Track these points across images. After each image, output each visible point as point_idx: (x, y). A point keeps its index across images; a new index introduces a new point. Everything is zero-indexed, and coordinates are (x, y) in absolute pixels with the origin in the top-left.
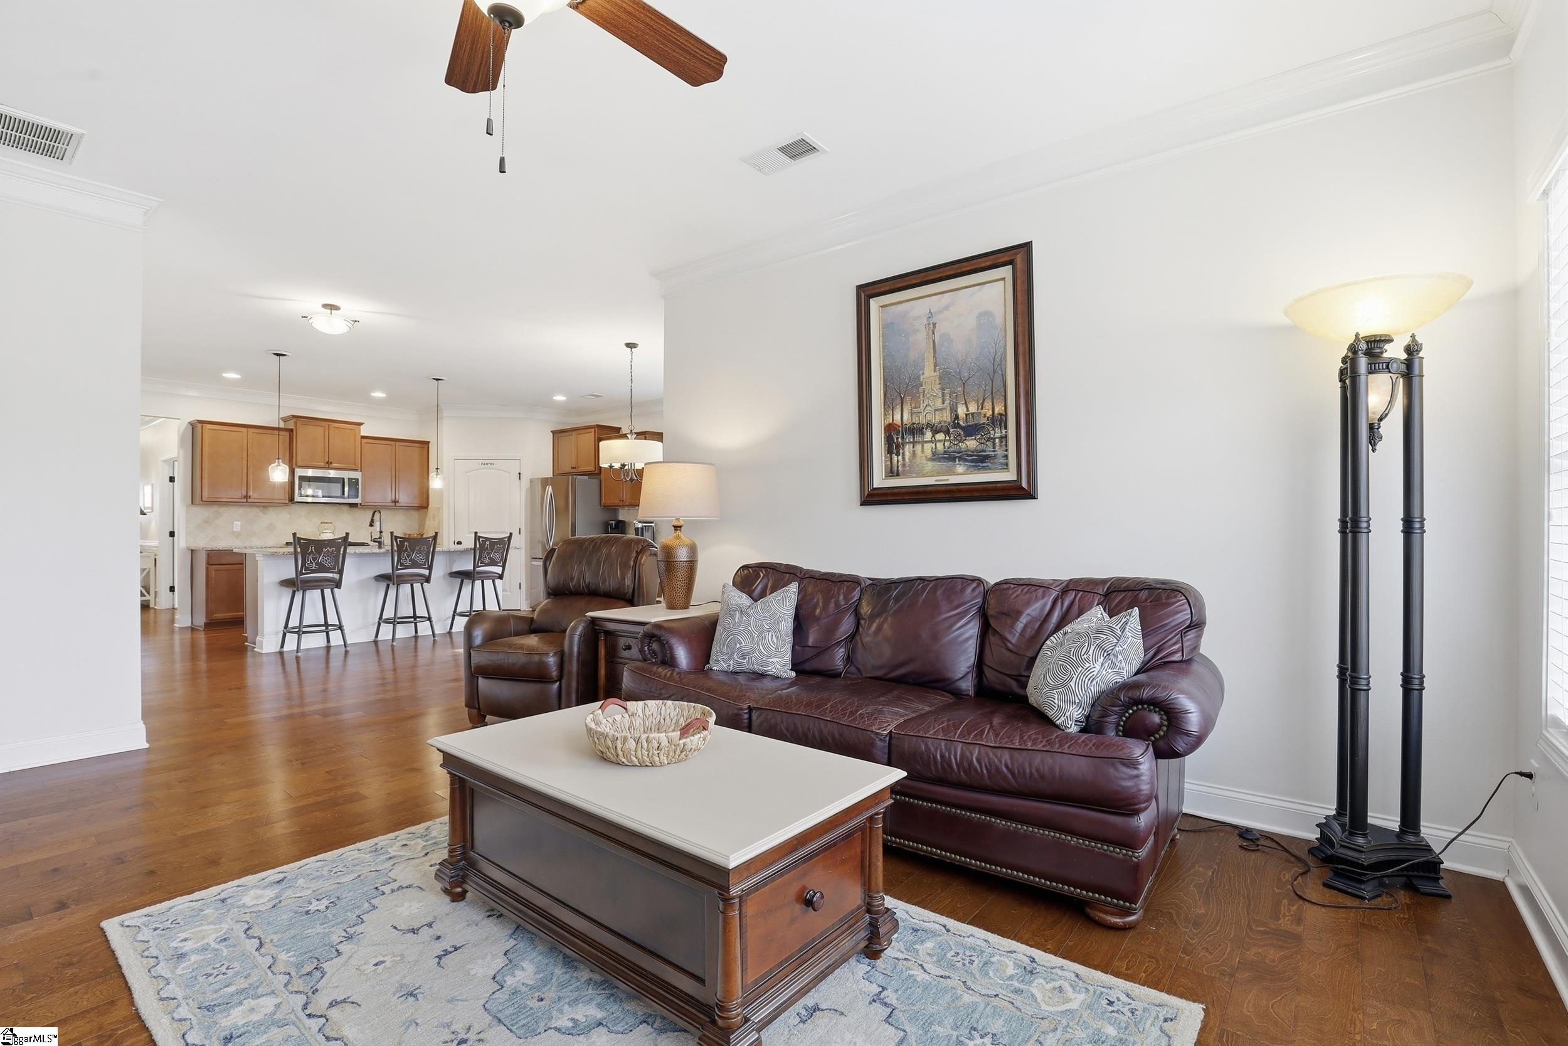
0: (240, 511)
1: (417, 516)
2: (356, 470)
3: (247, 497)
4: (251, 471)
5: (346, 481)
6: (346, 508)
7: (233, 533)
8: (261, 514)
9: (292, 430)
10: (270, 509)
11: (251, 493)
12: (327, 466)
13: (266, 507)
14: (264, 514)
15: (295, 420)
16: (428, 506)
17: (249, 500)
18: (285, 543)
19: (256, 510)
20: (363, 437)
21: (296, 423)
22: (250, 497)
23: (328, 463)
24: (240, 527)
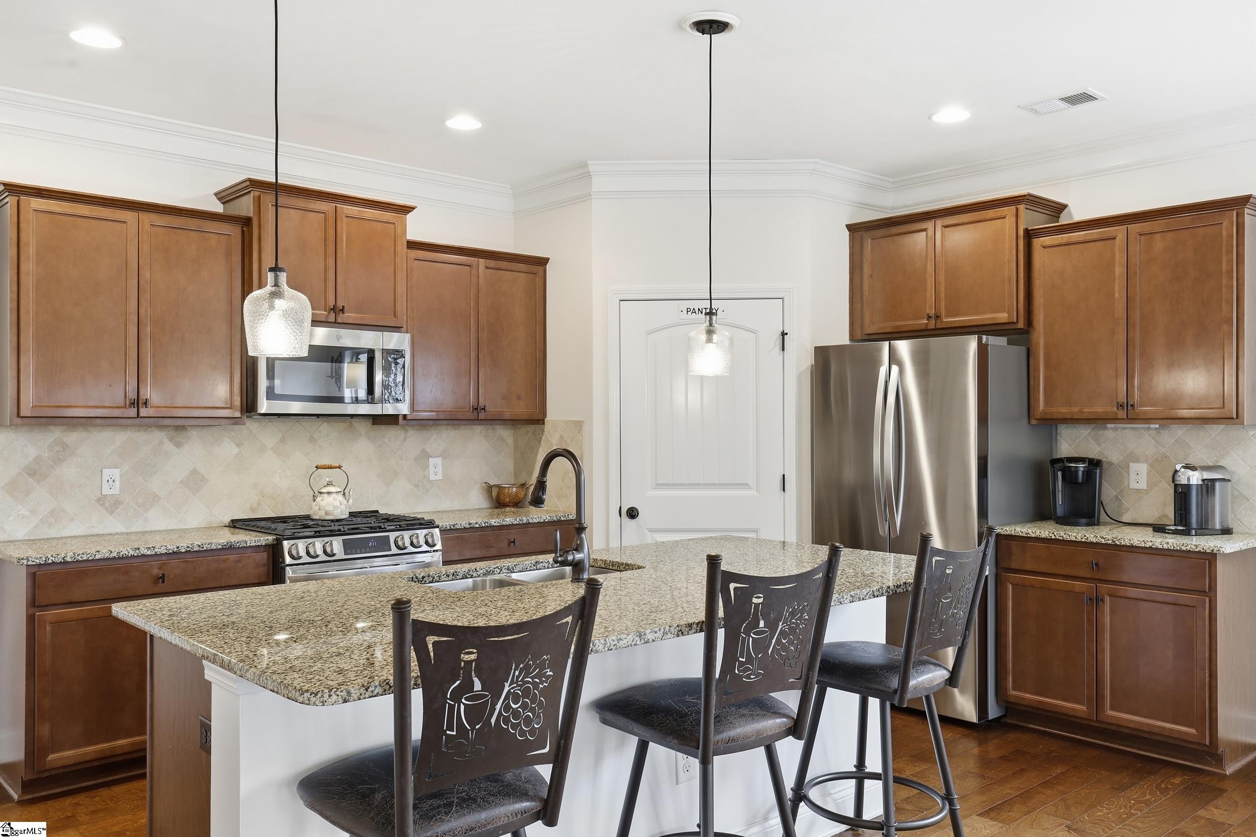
0: (119, 438)
1: (510, 441)
2: (396, 329)
3: (137, 403)
4: (147, 330)
5: (378, 356)
6: (363, 427)
7: (101, 500)
8: (169, 446)
9: (247, 222)
10: (194, 433)
11: (148, 392)
12: (332, 318)
13: (183, 428)
14: (178, 445)
15: (255, 193)
16: (545, 415)
17: (144, 412)
18: (227, 520)
19: (158, 436)
20: (413, 245)
21: (258, 201)
22: (146, 404)
23: (334, 309)
24: (117, 483)
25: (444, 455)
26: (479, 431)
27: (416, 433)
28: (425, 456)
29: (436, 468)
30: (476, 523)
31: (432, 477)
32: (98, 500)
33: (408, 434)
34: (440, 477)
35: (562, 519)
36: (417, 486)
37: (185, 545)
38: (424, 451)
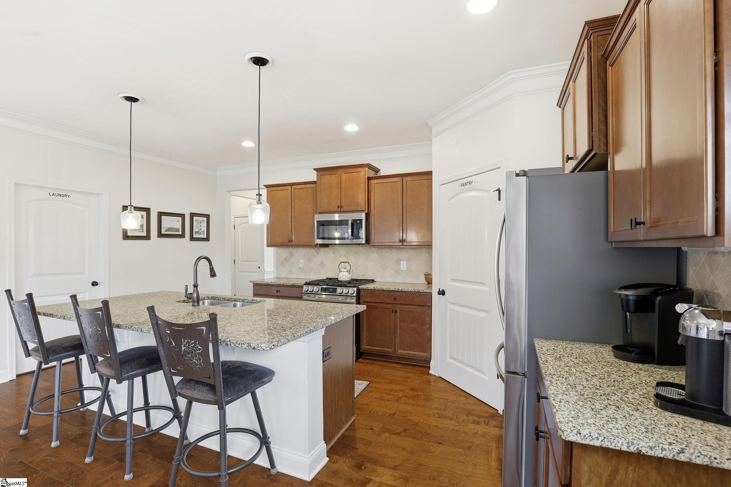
0: (304, 251)
2: (362, 211)
3: (290, 241)
4: (293, 220)
10: (322, 250)
12: (339, 210)
19: (313, 251)
22: (292, 241)
23: (340, 207)
24: (303, 264)
25: (408, 260)
26: (424, 250)
27: (396, 251)
28: (398, 261)
29: (404, 265)
30: (377, 288)
31: (402, 269)
32: (299, 268)
33: (392, 251)
34: (405, 269)
35: (421, 291)
36: (396, 272)
37: (282, 283)
38: (399, 258)
